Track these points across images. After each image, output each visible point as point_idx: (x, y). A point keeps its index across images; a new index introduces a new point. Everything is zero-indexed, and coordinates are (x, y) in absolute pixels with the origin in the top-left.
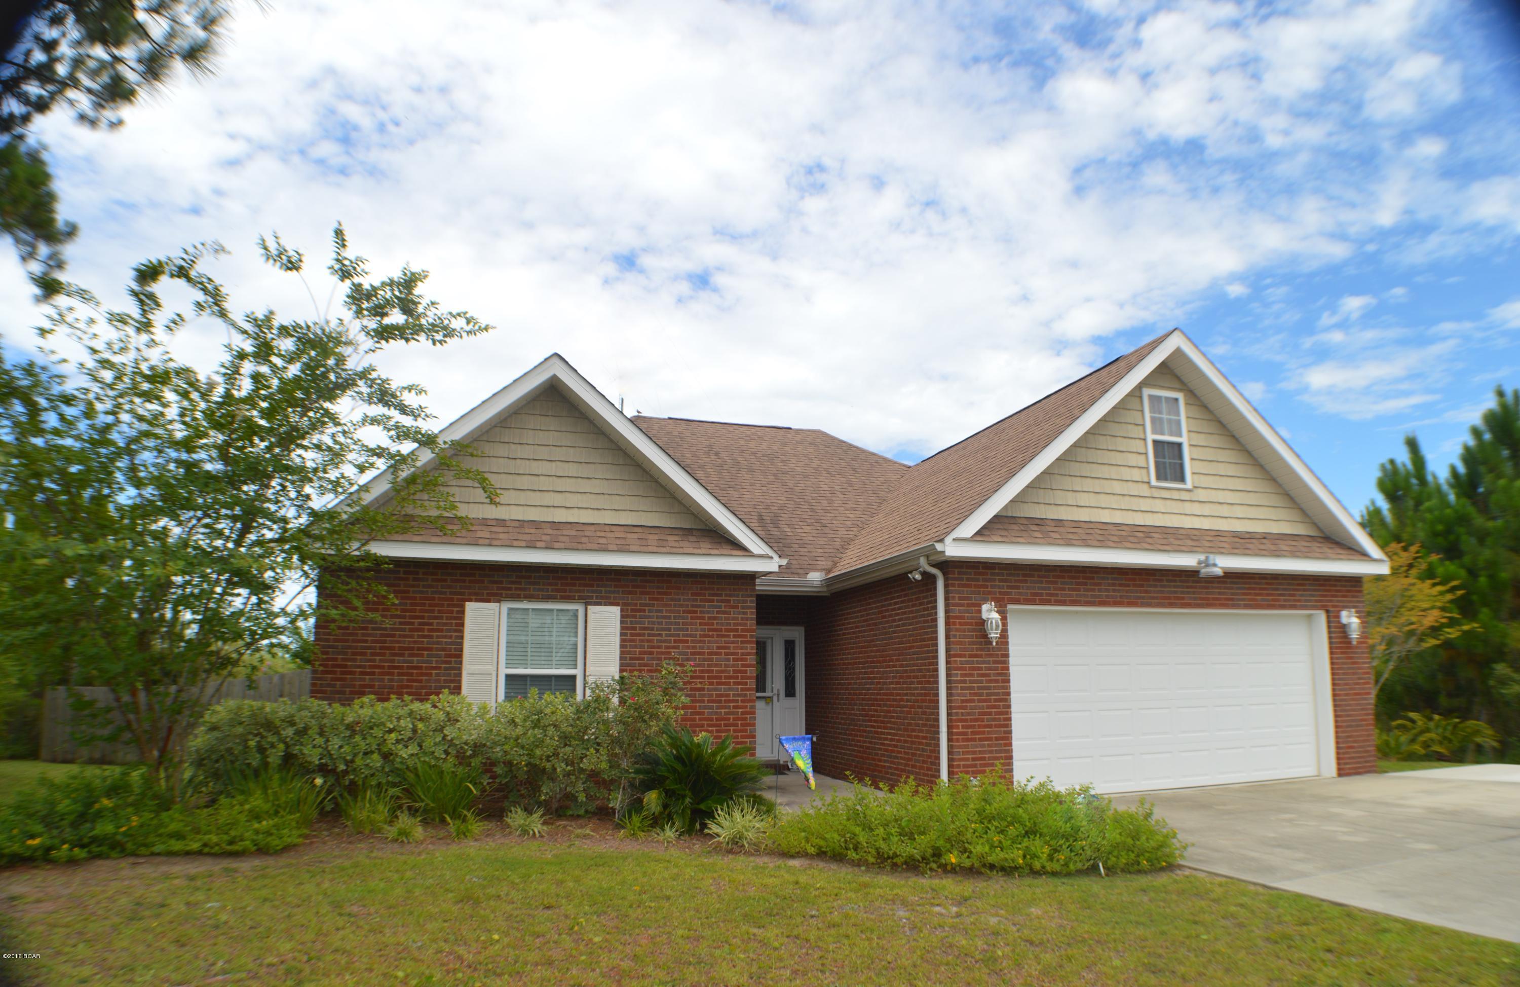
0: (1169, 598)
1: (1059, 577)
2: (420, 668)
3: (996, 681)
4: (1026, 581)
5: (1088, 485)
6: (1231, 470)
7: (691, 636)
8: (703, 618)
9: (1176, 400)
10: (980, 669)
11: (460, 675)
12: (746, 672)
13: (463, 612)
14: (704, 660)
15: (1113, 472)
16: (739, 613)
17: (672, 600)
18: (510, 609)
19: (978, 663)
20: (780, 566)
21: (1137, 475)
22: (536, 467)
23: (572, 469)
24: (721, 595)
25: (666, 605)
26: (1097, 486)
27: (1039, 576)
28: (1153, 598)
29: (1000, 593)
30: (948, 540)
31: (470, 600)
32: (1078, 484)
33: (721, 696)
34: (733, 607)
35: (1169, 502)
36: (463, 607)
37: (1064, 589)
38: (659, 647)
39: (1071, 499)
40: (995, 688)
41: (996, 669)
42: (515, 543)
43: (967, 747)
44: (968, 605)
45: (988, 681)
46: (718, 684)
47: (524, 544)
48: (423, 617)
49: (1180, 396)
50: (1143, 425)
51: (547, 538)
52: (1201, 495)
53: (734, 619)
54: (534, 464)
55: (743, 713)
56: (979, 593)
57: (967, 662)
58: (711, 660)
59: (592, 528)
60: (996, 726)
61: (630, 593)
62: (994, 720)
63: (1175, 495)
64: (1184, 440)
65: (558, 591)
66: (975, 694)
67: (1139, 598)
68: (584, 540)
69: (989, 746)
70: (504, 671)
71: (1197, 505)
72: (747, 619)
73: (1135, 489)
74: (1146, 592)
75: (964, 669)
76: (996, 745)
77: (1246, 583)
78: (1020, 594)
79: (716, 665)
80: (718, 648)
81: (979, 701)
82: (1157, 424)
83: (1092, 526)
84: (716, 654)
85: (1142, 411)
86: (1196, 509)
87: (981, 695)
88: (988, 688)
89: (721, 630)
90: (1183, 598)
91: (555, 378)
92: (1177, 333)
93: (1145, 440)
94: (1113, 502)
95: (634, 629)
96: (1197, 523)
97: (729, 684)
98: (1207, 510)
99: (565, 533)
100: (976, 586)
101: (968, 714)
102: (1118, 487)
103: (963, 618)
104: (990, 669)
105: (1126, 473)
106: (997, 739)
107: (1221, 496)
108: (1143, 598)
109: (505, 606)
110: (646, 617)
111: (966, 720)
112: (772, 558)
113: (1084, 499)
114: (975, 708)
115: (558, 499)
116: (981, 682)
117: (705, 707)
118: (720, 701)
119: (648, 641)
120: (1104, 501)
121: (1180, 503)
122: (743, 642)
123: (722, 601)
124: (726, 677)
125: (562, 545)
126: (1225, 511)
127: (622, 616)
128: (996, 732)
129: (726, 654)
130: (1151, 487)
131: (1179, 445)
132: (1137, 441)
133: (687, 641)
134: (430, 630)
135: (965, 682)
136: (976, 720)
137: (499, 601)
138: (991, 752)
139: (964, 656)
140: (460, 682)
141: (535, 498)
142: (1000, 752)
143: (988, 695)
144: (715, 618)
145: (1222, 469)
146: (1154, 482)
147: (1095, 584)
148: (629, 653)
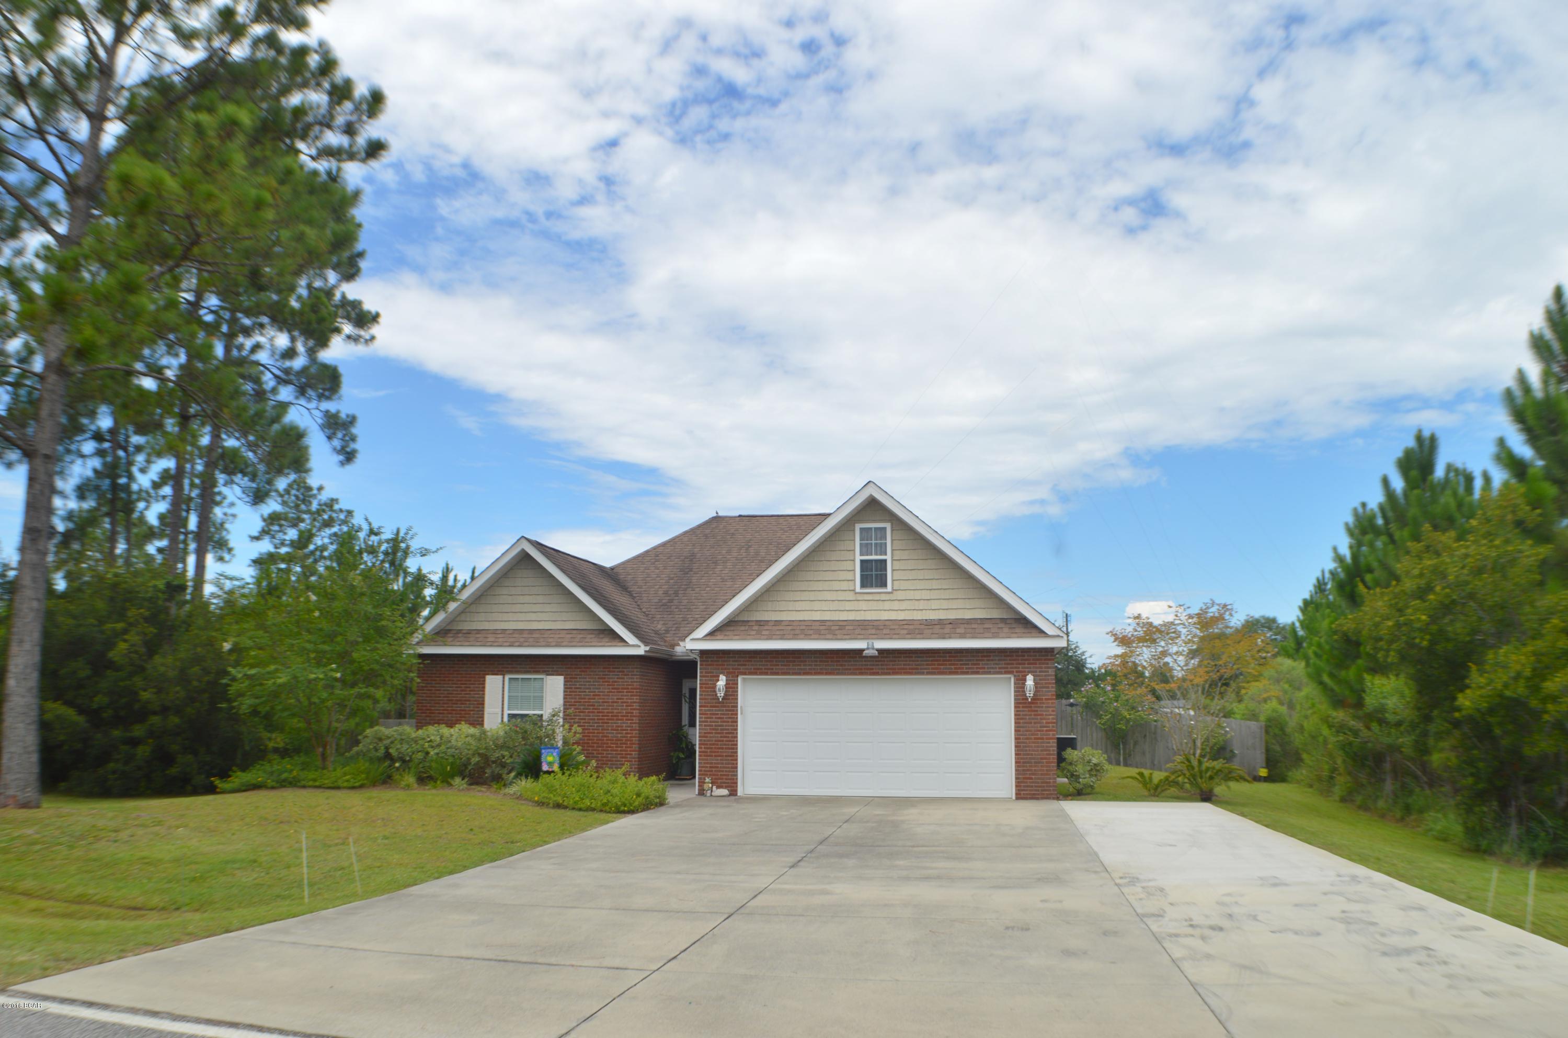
0: (861, 669)
1: (775, 658)
2: (465, 710)
3: (728, 722)
4: (751, 661)
5: (805, 596)
6: (928, 574)
7: (602, 692)
8: (609, 682)
9: (885, 529)
10: (718, 714)
11: (483, 714)
12: (632, 713)
13: (484, 681)
14: (609, 706)
15: (825, 586)
16: (629, 678)
17: (592, 671)
18: (510, 679)
19: (716, 711)
20: (646, 651)
21: (844, 586)
22: (522, 599)
23: (540, 599)
24: (619, 668)
25: (589, 675)
26: (812, 596)
27: (760, 658)
28: (847, 669)
29: (733, 669)
30: (688, 640)
31: (488, 674)
32: (798, 596)
33: (618, 727)
34: (626, 675)
35: (871, 602)
36: (484, 678)
37: (778, 665)
38: (584, 699)
39: (791, 606)
40: (726, 726)
41: (728, 714)
42: (505, 644)
43: (707, 760)
44: (711, 676)
45: (721, 722)
46: (617, 720)
47: (508, 644)
48: (465, 684)
49: (888, 526)
50: (854, 550)
51: (522, 640)
52: (900, 595)
53: (626, 682)
54: (521, 597)
55: (631, 737)
56: (718, 669)
57: (710, 710)
58: (613, 706)
59: (550, 632)
60: (726, 748)
61: (569, 668)
62: (725, 745)
63: (877, 597)
64: (888, 557)
65: (532, 668)
66: (713, 729)
67: (836, 669)
68: (542, 640)
69: (721, 760)
70: (506, 712)
71: (896, 602)
72: (634, 682)
73: (842, 596)
74: (841, 665)
75: (707, 714)
76: (726, 760)
77: (930, 657)
78: (747, 669)
79: (616, 709)
80: (618, 699)
81: (716, 733)
82: (865, 549)
83: (803, 623)
84: (616, 702)
85: (854, 540)
86: (896, 605)
87: (718, 730)
88: (722, 726)
89: (619, 689)
90: (872, 669)
91: (523, 550)
92: (871, 484)
93: (854, 560)
94: (824, 606)
95: (571, 688)
96: (893, 616)
97: (622, 720)
98: (904, 605)
99: (534, 636)
100: (717, 665)
101: (709, 741)
102: (828, 596)
103: (707, 684)
104: (723, 714)
105: (836, 586)
106: (726, 756)
107: (918, 595)
108: (839, 669)
109: (507, 677)
110: (577, 682)
111: (707, 744)
112: (640, 646)
113: (799, 606)
114: (713, 737)
115: (533, 616)
116: (717, 722)
117: (609, 733)
118: (618, 730)
119: (579, 695)
120: (817, 606)
121: (880, 602)
122: (631, 696)
123: (620, 672)
124: (622, 716)
125: (527, 644)
126: (922, 605)
127: (565, 682)
128: (726, 752)
129: (622, 702)
130: (856, 593)
131: (885, 561)
132: (848, 562)
133: (599, 695)
134: (470, 691)
135: (707, 722)
136: (713, 744)
137: (504, 675)
138: (722, 764)
139: (707, 707)
140: (483, 717)
141: (522, 617)
142: (729, 764)
143: (721, 730)
144: (615, 682)
145: (920, 575)
146: (858, 589)
147: (802, 661)
148: (568, 702)
